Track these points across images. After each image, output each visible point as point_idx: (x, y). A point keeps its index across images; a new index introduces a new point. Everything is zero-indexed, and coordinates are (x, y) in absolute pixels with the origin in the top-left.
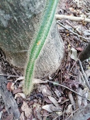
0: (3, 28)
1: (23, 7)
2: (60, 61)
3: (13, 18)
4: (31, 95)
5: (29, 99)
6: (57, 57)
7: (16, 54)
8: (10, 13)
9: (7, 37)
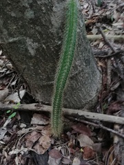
1: (52, 34)
3: (41, 46)
7: (43, 87)
8: (38, 41)
9: (34, 67)
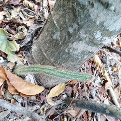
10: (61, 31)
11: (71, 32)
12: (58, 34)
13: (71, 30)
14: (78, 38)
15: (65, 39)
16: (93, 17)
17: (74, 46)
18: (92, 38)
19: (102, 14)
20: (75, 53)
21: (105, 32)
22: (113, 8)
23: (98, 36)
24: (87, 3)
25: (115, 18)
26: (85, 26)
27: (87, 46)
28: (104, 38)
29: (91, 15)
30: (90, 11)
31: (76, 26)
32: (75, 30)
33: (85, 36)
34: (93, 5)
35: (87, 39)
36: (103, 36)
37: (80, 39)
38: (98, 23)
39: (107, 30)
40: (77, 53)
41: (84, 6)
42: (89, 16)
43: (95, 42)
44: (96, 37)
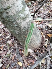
0: (17, 34)
2: (39, 43)
4: (28, 57)
5: (27, 58)
6: (37, 41)
8: (19, 31)
10: (15, 30)
11: (17, 26)
12: (16, 31)
13: (16, 25)
14: (20, 24)
15: (19, 29)
16: (12, 15)
17: (23, 27)
18: (22, 18)
19: (12, 10)
20: (26, 28)
21: (21, 12)
22: (11, 5)
23: (22, 15)
24: (6, 15)
25: (16, 5)
26: (15, 19)
27: (25, 21)
28: (24, 13)
29: (11, 15)
30: (10, 15)
31: (14, 23)
32: (16, 24)
33: (20, 21)
34: (7, 13)
35: (22, 20)
36: (23, 13)
37: (21, 23)
38: (16, 13)
39: (21, 10)
40: (27, 27)
41: (7, 16)
42: (11, 16)
43: (24, 17)
44: (22, 16)
